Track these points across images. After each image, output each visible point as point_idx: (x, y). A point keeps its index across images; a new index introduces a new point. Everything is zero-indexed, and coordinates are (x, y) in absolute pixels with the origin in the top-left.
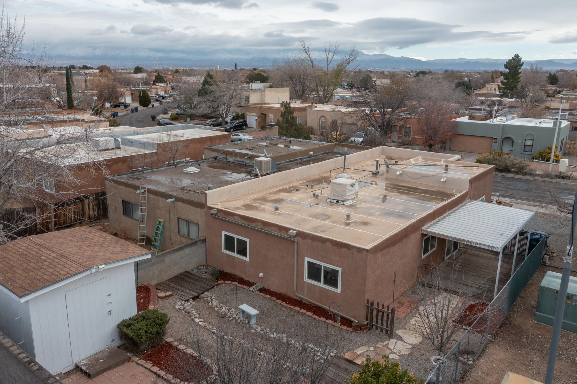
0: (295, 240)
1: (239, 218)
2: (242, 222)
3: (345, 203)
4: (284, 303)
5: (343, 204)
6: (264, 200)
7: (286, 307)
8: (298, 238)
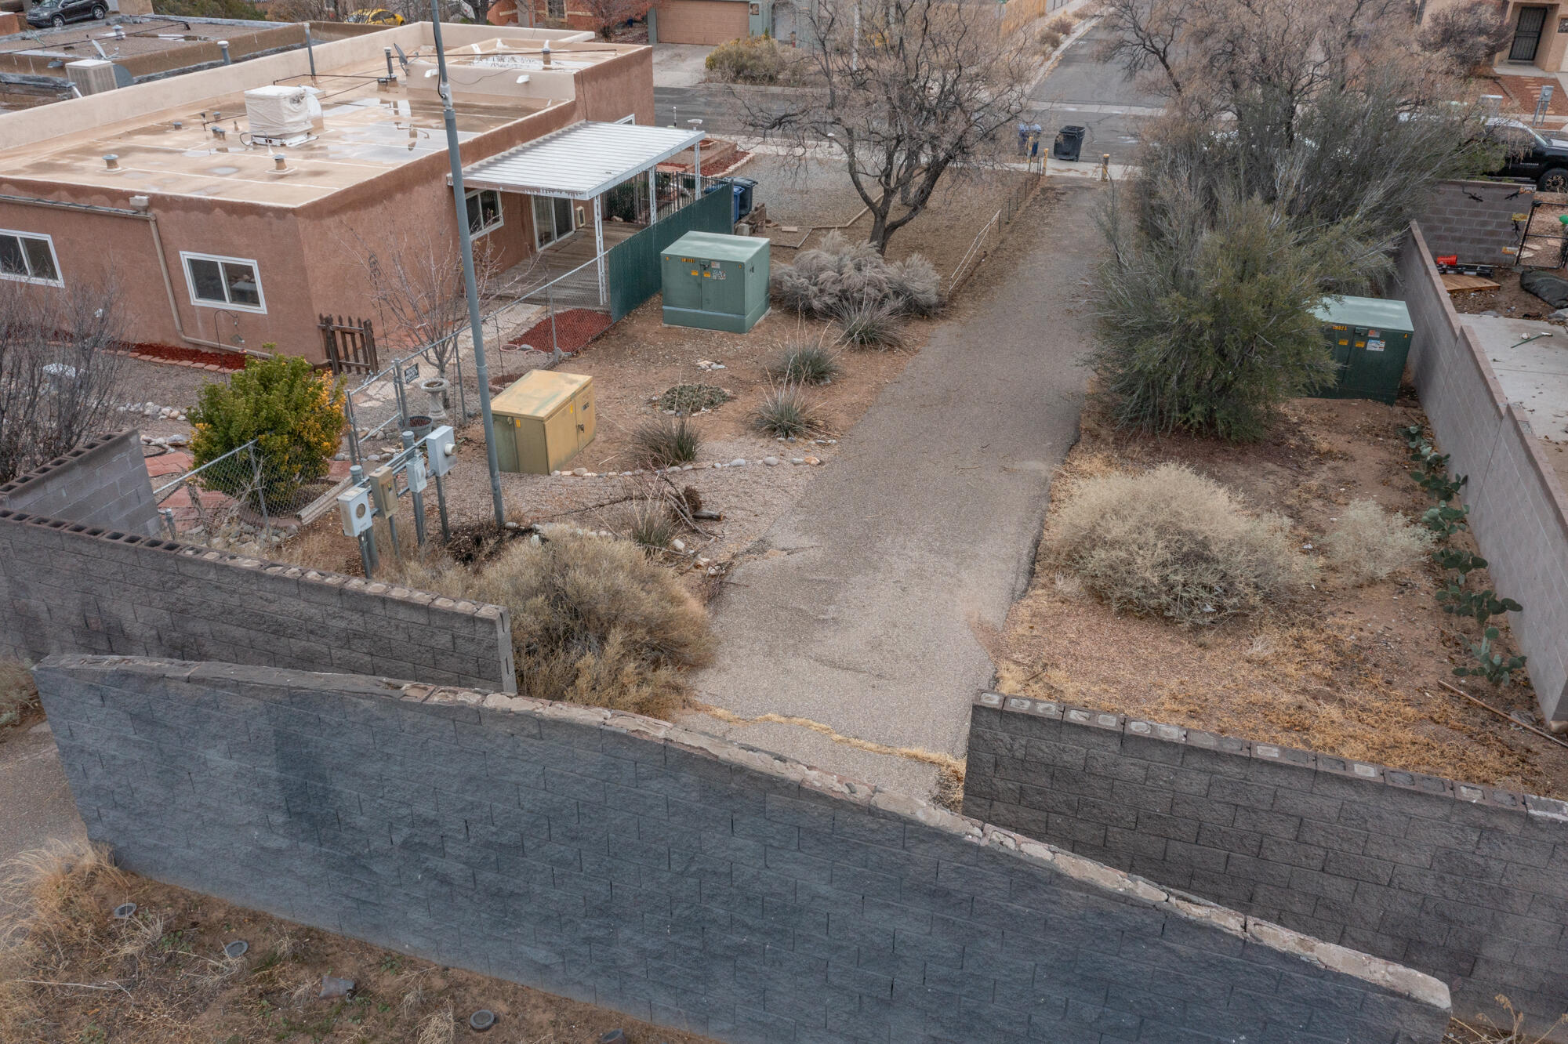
0: (149, 215)
1: (14, 189)
2: (23, 197)
3: (287, 142)
4: (157, 359)
5: (283, 145)
6: (88, 151)
7: (161, 365)
8: (155, 211)
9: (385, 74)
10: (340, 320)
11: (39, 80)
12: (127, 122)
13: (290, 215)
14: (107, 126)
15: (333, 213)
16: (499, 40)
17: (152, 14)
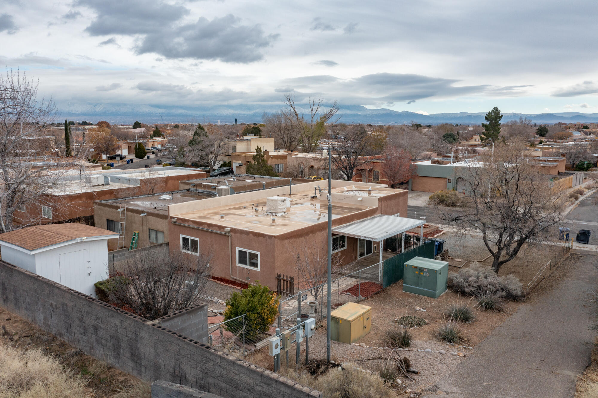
0: (229, 234)
1: (192, 223)
2: (194, 226)
3: (277, 214)
4: (222, 283)
5: (276, 215)
6: (216, 213)
7: (222, 285)
8: (231, 233)
9: (314, 195)
10: (284, 276)
11: (208, 192)
12: (230, 205)
13: (273, 238)
14: (224, 206)
15: (287, 238)
16: (354, 186)
17: (245, 174)
